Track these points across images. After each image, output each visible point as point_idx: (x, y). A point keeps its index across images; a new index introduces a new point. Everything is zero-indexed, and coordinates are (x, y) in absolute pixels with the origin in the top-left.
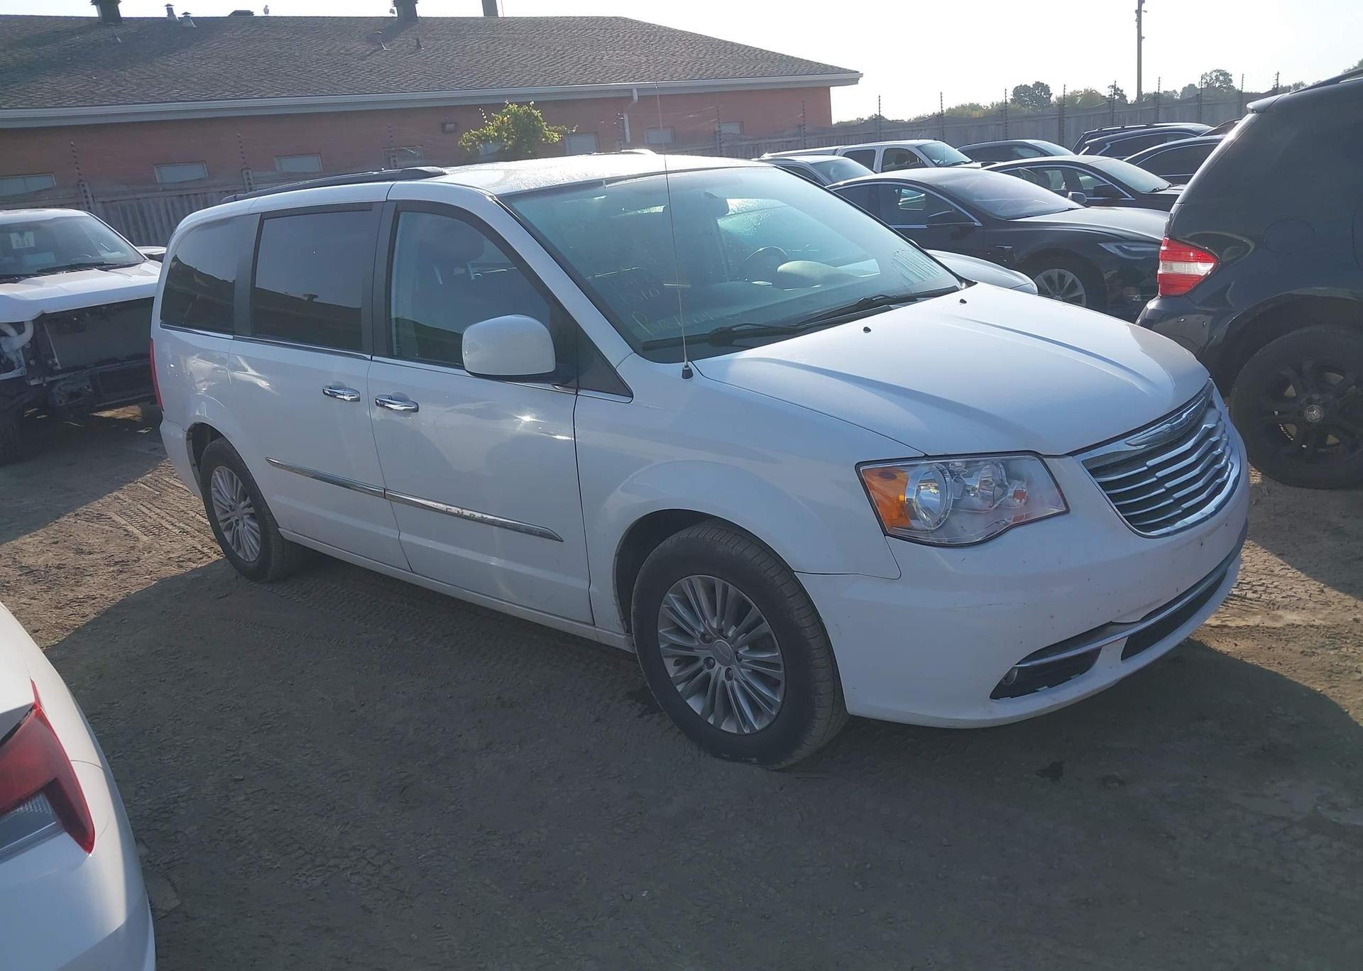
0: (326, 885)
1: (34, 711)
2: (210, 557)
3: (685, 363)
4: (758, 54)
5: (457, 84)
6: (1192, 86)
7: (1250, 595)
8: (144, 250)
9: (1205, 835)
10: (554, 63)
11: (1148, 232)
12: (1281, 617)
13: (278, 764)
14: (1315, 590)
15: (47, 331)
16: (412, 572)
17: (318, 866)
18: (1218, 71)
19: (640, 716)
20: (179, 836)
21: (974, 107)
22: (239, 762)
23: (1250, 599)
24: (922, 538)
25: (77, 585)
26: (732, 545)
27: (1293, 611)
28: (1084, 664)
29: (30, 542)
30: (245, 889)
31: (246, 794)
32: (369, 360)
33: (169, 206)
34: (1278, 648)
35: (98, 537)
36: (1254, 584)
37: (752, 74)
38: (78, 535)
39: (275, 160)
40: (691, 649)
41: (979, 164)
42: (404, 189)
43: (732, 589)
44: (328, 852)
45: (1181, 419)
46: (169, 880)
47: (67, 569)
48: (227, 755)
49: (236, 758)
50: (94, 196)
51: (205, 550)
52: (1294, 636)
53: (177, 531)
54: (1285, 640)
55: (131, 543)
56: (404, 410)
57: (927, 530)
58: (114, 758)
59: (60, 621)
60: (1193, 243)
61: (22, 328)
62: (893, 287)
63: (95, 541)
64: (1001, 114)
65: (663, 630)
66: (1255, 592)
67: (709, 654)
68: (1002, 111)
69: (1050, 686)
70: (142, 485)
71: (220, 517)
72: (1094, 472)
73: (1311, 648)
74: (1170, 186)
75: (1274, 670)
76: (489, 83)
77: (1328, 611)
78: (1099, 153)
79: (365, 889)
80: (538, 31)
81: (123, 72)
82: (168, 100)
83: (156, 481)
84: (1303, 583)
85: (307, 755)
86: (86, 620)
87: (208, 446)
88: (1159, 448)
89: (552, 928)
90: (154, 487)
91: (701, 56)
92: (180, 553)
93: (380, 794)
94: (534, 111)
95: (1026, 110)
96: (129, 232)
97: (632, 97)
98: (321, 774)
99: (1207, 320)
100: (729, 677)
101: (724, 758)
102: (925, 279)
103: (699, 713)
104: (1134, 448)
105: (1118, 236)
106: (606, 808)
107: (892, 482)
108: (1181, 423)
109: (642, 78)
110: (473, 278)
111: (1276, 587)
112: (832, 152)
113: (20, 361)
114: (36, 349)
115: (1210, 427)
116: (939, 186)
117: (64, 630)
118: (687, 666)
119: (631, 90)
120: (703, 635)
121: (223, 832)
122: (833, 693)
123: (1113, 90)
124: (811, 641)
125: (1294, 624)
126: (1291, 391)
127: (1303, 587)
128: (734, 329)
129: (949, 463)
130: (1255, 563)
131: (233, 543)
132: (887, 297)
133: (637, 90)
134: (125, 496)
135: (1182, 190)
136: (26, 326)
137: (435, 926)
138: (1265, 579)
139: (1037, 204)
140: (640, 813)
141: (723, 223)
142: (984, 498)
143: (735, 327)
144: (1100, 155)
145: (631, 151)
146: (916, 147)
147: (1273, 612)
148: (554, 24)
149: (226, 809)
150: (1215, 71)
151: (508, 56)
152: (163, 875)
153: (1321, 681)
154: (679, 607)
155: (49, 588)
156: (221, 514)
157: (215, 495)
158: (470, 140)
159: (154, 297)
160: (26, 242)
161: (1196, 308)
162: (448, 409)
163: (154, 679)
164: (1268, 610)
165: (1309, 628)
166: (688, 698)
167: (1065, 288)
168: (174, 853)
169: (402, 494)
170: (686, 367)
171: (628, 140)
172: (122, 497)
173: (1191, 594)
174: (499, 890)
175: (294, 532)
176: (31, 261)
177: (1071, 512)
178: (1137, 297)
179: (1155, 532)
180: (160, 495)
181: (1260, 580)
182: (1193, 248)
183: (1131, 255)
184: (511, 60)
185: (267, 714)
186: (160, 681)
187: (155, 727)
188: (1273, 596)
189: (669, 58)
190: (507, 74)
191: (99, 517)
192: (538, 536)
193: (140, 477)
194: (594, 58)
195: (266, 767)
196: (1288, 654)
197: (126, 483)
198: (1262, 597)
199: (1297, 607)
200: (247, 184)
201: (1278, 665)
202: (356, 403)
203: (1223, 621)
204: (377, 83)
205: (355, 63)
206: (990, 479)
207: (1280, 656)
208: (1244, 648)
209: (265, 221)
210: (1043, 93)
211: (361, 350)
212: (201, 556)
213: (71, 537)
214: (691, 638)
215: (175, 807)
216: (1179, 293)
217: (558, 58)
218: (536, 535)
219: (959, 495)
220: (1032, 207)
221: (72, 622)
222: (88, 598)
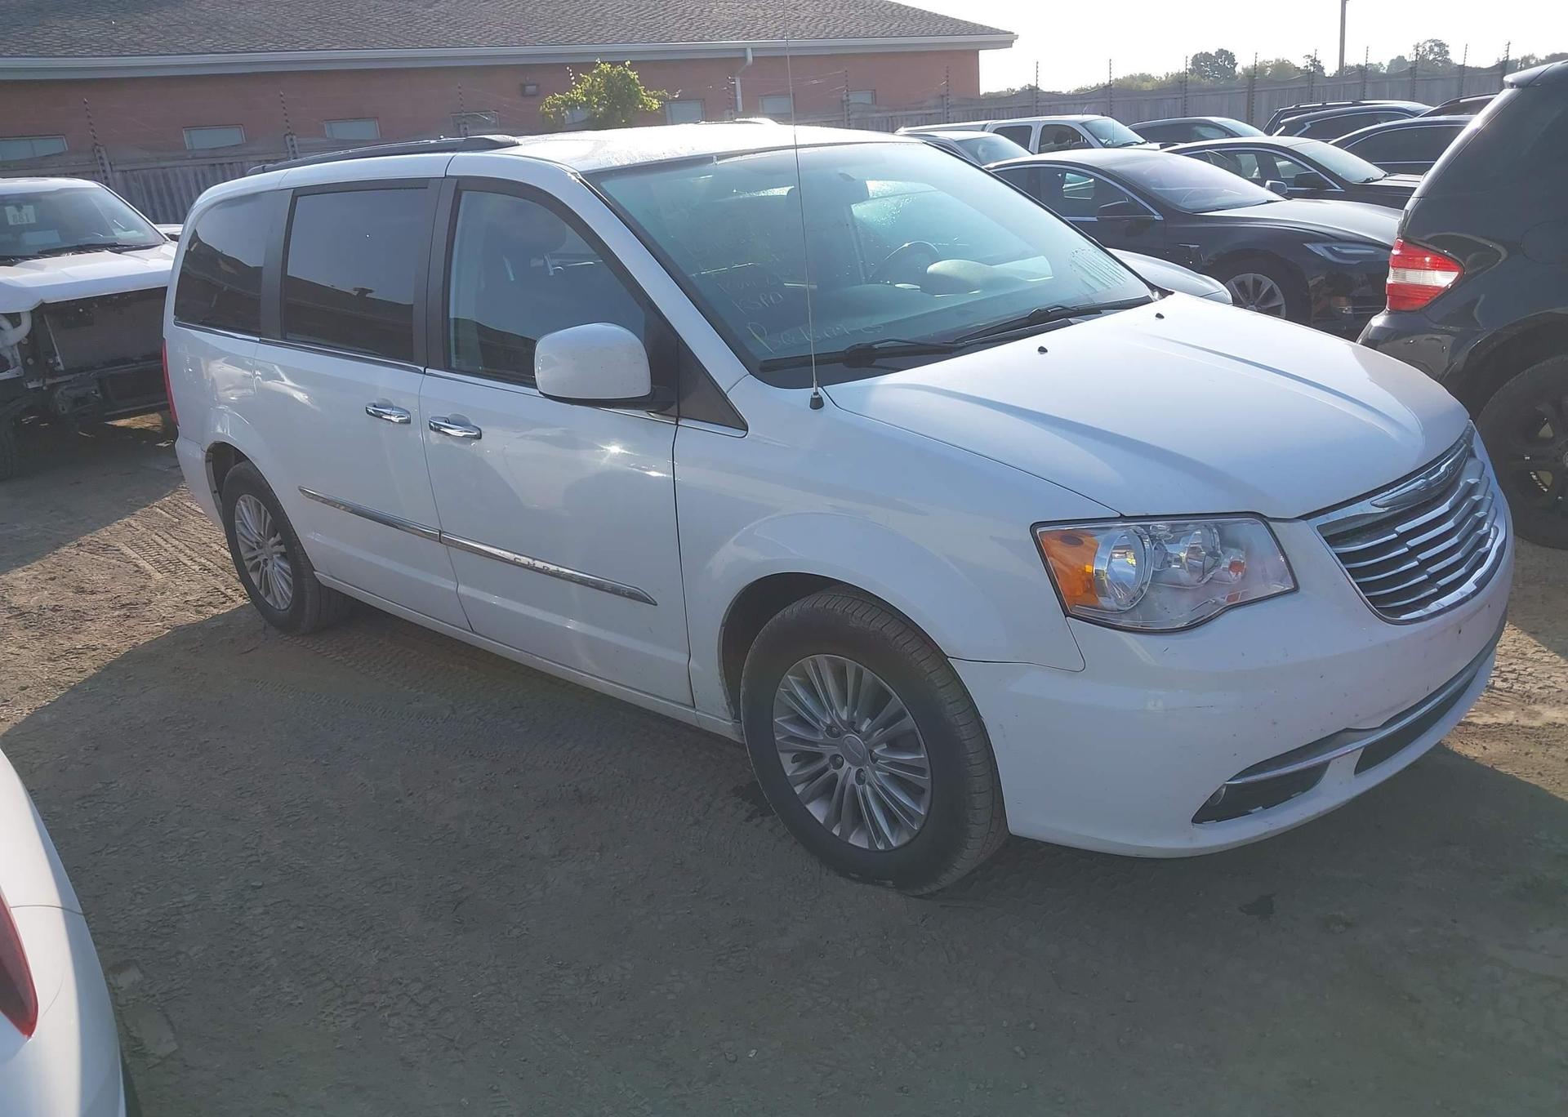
0: (358, 1029)
2: (234, 601)
3: (814, 389)
4: (895, 10)
5: (541, 38)
6: (1401, 59)
7: (1499, 684)
8: (164, 229)
9: (1457, 999)
10: (655, 15)
11: (1364, 231)
12: (1539, 713)
13: (305, 867)
15: (48, 325)
16: (473, 631)
17: (351, 1003)
18: (1434, 41)
19: (749, 819)
20: (182, 957)
21: (1145, 78)
22: (257, 864)
23: (1500, 690)
24: (1113, 620)
25: (74, 632)
26: (869, 620)
27: (1554, 706)
28: (1307, 780)
29: (22, 577)
30: (259, 1031)
31: (266, 906)
32: (422, 372)
33: (200, 176)
34: (1537, 752)
35: (103, 572)
36: (1503, 669)
37: (887, 33)
38: (80, 570)
39: (328, 124)
40: (814, 744)
41: (1157, 145)
42: (466, 162)
43: (867, 674)
44: (362, 984)
45: (1439, 474)
46: (166, 1016)
47: (64, 612)
48: (243, 854)
49: (254, 858)
50: (113, 164)
51: (229, 592)
52: (1556, 738)
53: (197, 568)
54: (1546, 744)
55: (142, 581)
56: (464, 436)
57: (1118, 610)
58: (107, 854)
59: (53, 676)
60: (1429, 246)
61: (18, 320)
62: (1070, 295)
63: (99, 577)
64: (1179, 89)
65: (779, 719)
66: (1505, 680)
67: (836, 750)
68: (1181, 82)
69: (1266, 807)
70: (158, 510)
71: (246, 555)
72: (1332, 540)
74: (1386, 176)
75: (1533, 781)
76: (578, 38)
78: (1298, 134)
79: (406, 1035)
81: (147, 17)
82: (200, 51)
83: (175, 505)
84: (1562, 671)
85: (340, 856)
86: (85, 676)
87: (231, 470)
88: (1412, 510)
89: (636, 1095)
90: (173, 513)
91: (827, 10)
92: (199, 595)
93: (429, 910)
94: (630, 73)
95: (1206, 82)
97: (745, 58)
98: (358, 882)
99: (1448, 340)
100: (860, 779)
101: (853, 879)
102: (1110, 286)
103: (821, 821)
104: (1382, 510)
105: (1326, 234)
106: (706, 938)
107: (1077, 549)
108: (1439, 478)
109: (758, 35)
110: (552, 274)
111: (1530, 674)
112: (981, 128)
113: (15, 359)
114: (34, 346)
115: (1473, 483)
116: (1112, 171)
118: (807, 764)
119: (745, 49)
120: (829, 728)
121: (235, 955)
122: (991, 807)
123: (1309, 60)
124: (966, 742)
125: (1555, 723)
126: (1546, 431)
127: (1564, 676)
128: (876, 346)
129: (1150, 526)
131: (261, 587)
132: (1065, 308)
133: (752, 49)
134: (138, 523)
135: (1420, 183)
136: (22, 317)
137: (491, 1088)
138: (1516, 664)
139: (1229, 194)
141: (858, 210)
142: (1193, 569)
143: (877, 343)
144: (1299, 136)
145: (747, 120)
146: (1081, 124)
147: (1529, 707)
149: (239, 924)
150: (1430, 41)
151: (601, 6)
152: (159, 1009)
154: (800, 693)
155: (43, 635)
156: (246, 552)
157: (240, 529)
158: (555, 105)
159: (166, 287)
160: (25, 218)
161: (1434, 326)
162: (519, 435)
163: (162, 754)
164: (1522, 703)
166: (808, 802)
167: (1261, 296)
168: (174, 980)
169: (462, 538)
170: (815, 394)
171: (740, 109)
172: (134, 525)
174: (571, 1043)
175: (332, 576)
176: (32, 239)
177: (1301, 591)
178: (1347, 310)
179: (1404, 617)
180: (179, 523)
181: (1511, 664)
182: (1428, 251)
183: (1344, 259)
184: (604, 11)
185: (295, 802)
186: (169, 756)
187: (158, 815)
188: (1527, 686)
189: (790, 12)
190: (599, 28)
191: (106, 548)
192: (626, 597)
193: (157, 500)
194: (701, 11)
195: (290, 871)
196: (1549, 762)
197: (141, 507)
198: (1514, 687)
199: (1558, 701)
200: (291, 153)
201: (1539, 776)
202: (406, 426)
203: (1468, 717)
204: (445, 35)
205: (421, 11)
206: (1200, 546)
207: (1540, 764)
208: (1495, 753)
209: (299, 198)
210: (1226, 63)
211: (411, 360)
212: (224, 599)
213: (72, 572)
214: (814, 730)
215: (179, 920)
216: (1411, 308)
217: (660, 9)
218: (623, 595)
219: (1159, 566)
220: (1223, 198)
221: (67, 679)
222: (87, 648)
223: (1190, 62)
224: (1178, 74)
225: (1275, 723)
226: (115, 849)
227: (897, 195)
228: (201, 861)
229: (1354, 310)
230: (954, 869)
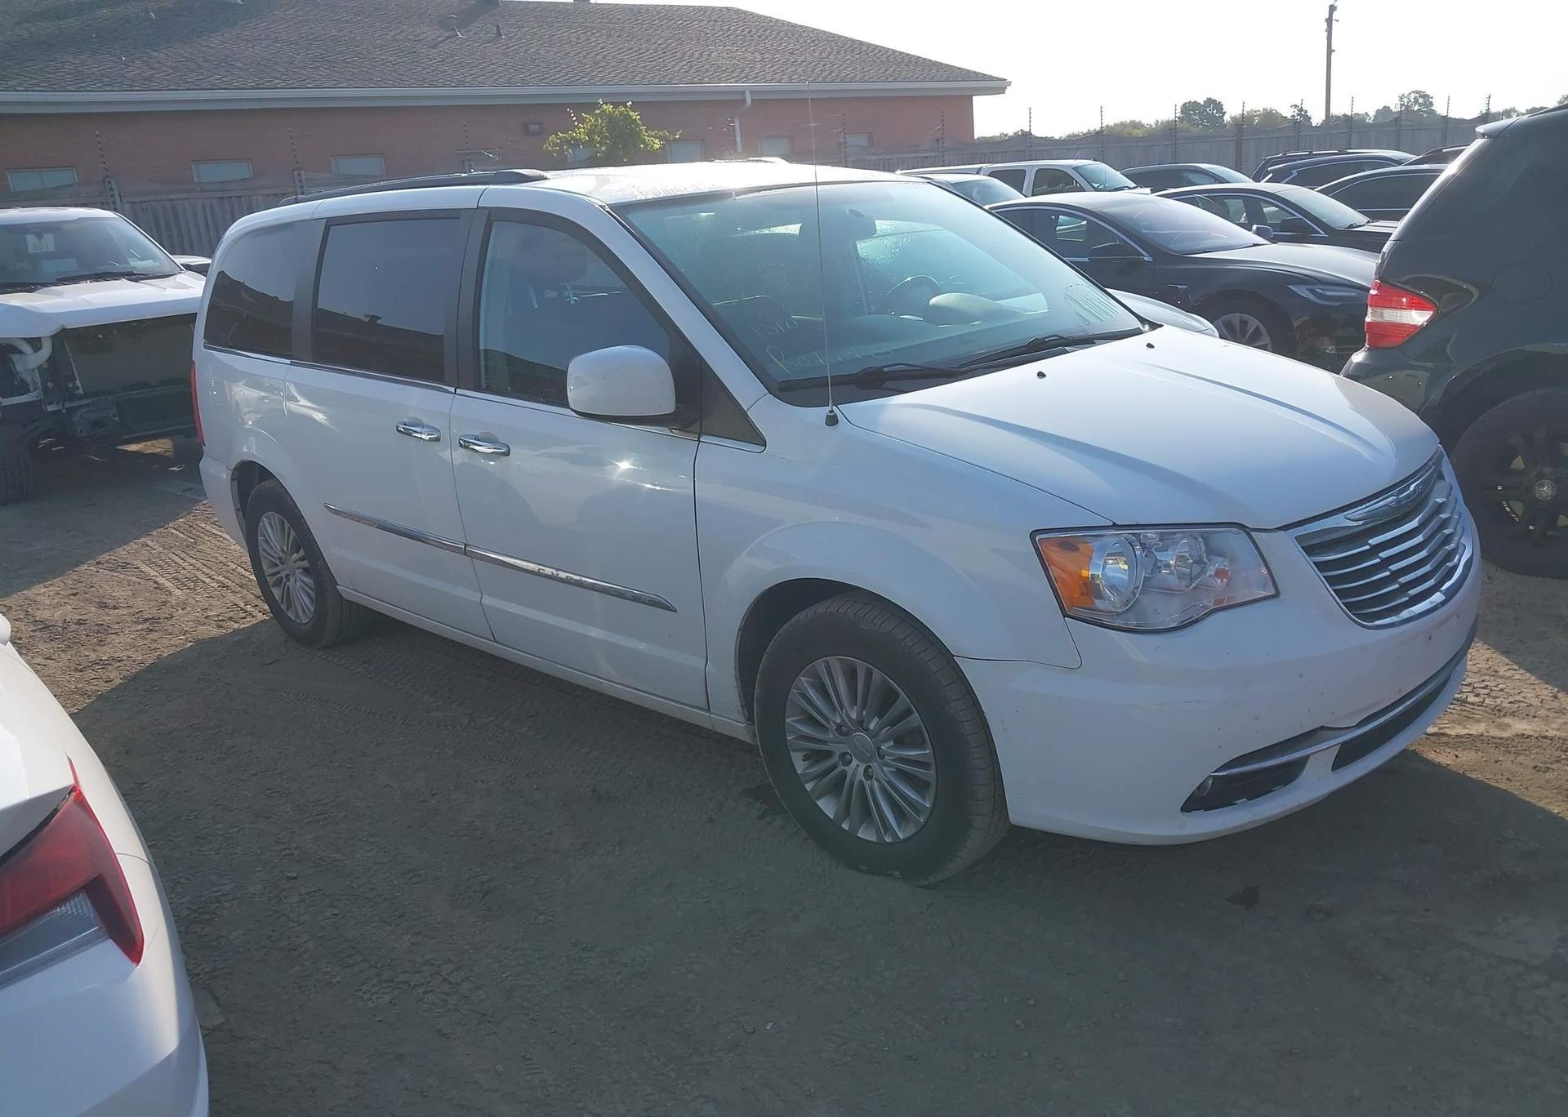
0: (395, 1004)
1: (73, 794)
2: (254, 617)
3: (830, 407)
4: (890, 55)
5: (543, 79)
6: (1386, 109)
7: (1471, 699)
8: (181, 260)
9: (1428, 979)
10: (655, 58)
11: (1344, 274)
12: (1508, 725)
13: (337, 860)
14: (1547, 696)
15: (68, 349)
16: (495, 641)
17: (386, 982)
18: (1418, 92)
19: (761, 817)
20: (223, 940)
21: (1135, 125)
22: (291, 857)
23: (1473, 704)
24: (1107, 620)
25: (98, 645)
26: (880, 623)
27: (1523, 719)
28: (1288, 774)
29: (44, 593)
30: (301, 1006)
31: (301, 895)
32: (451, 393)
33: (208, 209)
34: (1507, 762)
35: (123, 589)
36: (1475, 685)
37: (883, 79)
38: (100, 586)
39: (331, 159)
40: (824, 742)
41: (1148, 190)
42: (498, 195)
43: (877, 675)
44: (396, 965)
46: (211, 992)
47: (88, 625)
48: (277, 848)
49: (287, 852)
50: (122, 195)
51: (249, 608)
52: (1524, 748)
53: (215, 585)
54: (1515, 753)
55: (163, 597)
56: (492, 453)
57: (1112, 612)
59: (81, 685)
60: (1406, 287)
61: (38, 344)
62: (1067, 326)
63: (121, 594)
64: (1168, 134)
65: (791, 719)
66: (1477, 695)
67: (845, 748)
68: (1171, 129)
69: (1249, 799)
70: (173, 531)
71: (268, 571)
72: (1310, 550)
73: (1545, 763)
74: (1369, 222)
75: (1502, 786)
76: (580, 79)
77: (1563, 721)
78: (1285, 181)
79: (440, 1010)
80: (637, 20)
81: (156, 54)
82: (209, 87)
83: (190, 526)
84: (1532, 687)
85: (371, 850)
86: (111, 686)
87: (257, 488)
88: (1383, 524)
89: (662, 1063)
90: (188, 534)
91: (824, 55)
92: (220, 611)
93: (458, 899)
94: (632, 113)
95: (1195, 130)
96: (160, 238)
97: (744, 101)
98: (388, 874)
99: (1423, 376)
100: (868, 775)
101: (860, 871)
102: (1103, 318)
103: (831, 816)
104: (1355, 524)
105: (1310, 277)
106: (723, 924)
107: (1073, 554)
108: (1408, 496)
109: (756, 79)
111: (1502, 690)
112: (975, 171)
113: (35, 382)
114: (54, 369)
115: (1441, 502)
116: (1105, 213)
117: (85, 697)
118: (817, 762)
119: (744, 92)
120: (839, 727)
121: (274, 939)
122: (993, 798)
123: (1296, 110)
124: (969, 738)
125: (1524, 734)
126: (1518, 463)
127: (1533, 691)
128: (886, 370)
129: (1140, 534)
130: (1477, 661)
131: (282, 601)
132: (1061, 338)
133: (751, 92)
134: (154, 542)
135: (1395, 228)
136: (43, 342)
137: (524, 1056)
138: (1489, 681)
139: (1217, 237)
140: (763, 932)
141: (864, 248)
142: (1181, 576)
143: (887, 367)
144: (1286, 183)
145: (760, 159)
146: (1073, 169)
147: (1499, 720)
148: (655, 13)
149: (277, 912)
150: (1414, 92)
151: (602, 49)
152: (204, 986)
153: (1556, 801)
154: (812, 694)
155: (68, 647)
156: (267, 568)
157: (262, 545)
158: (555, 145)
159: (196, 313)
160: (44, 245)
161: (1411, 362)
162: (538, 452)
163: (191, 757)
164: (1493, 716)
165: (1542, 740)
166: (819, 798)
167: (1247, 333)
168: (216, 961)
169: (486, 550)
170: (831, 411)
171: (741, 149)
172: (150, 544)
173: (1416, 695)
174: (598, 1016)
175: (356, 592)
176: (49, 267)
177: (1282, 596)
178: (1331, 349)
179: (1377, 623)
180: (195, 543)
181: (1483, 681)
182: (1406, 293)
183: (1326, 300)
184: (605, 53)
185: (323, 802)
186: (197, 759)
187: (192, 812)
188: (1498, 701)
189: (787, 57)
190: (600, 69)
191: (125, 566)
192: (647, 604)
193: (171, 521)
194: (701, 54)
195: (323, 863)
196: (1517, 769)
197: (156, 528)
198: (1486, 702)
199: (1527, 715)
200: (298, 187)
201: (1507, 781)
202: (436, 443)
203: (1441, 729)
204: (450, 74)
205: (426, 51)
206: (1187, 555)
207: (1509, 771)
208: (1467, 761)
209: (332, 228)
210: (1215, 112)
211: (443, 382)
212: (244, 615)
213: (93, 589)
214: (825, 729)
215: (218, 907)
216: (1391, 345)
217: (660, 52)
218: (644, 603)
219: (1150, 571)
220: (1211, 241)
221: (94, 688)
222: (113, 659)
223: (1179, 110)
224: (1168, 122)
225: (1257, 719)
226: (153, 843)
227: (896, 234)
228: (236, 854)
229: (1337, 350)
230: (958, 859)
